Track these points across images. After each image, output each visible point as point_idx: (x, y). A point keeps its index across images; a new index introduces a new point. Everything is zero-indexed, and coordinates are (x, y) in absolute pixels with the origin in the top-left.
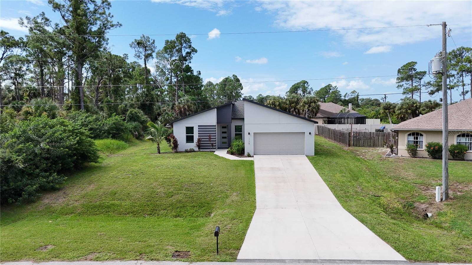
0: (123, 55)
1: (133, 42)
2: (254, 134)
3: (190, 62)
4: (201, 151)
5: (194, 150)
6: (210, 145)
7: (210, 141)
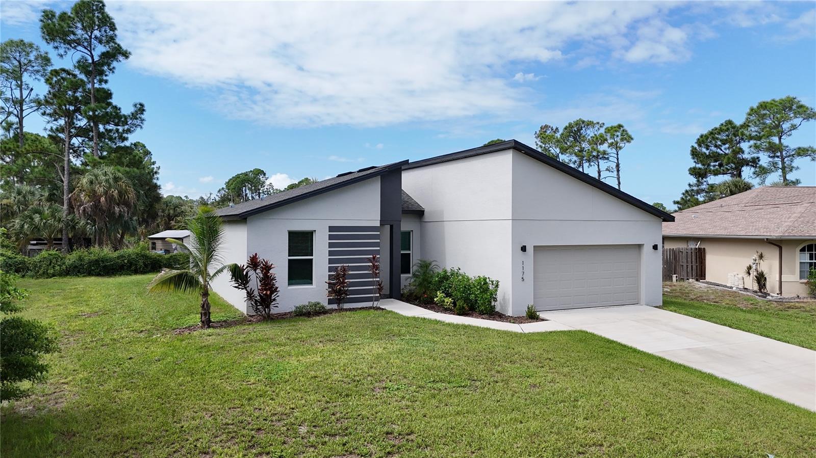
2: (534, 248)
4: (346, 310)
5: (323, 307)
6: (374, 287)
7: (376, 275)
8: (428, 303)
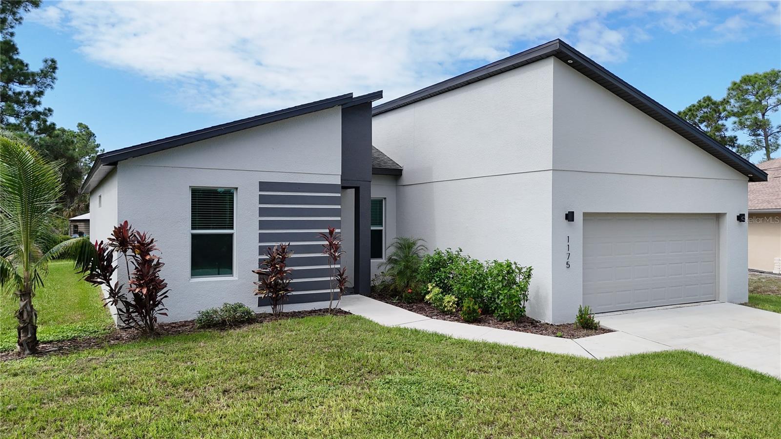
4: (288, 315)
5: (248, 313)
6: (332, 278)
7: (335, 260)
8: (413, 302)
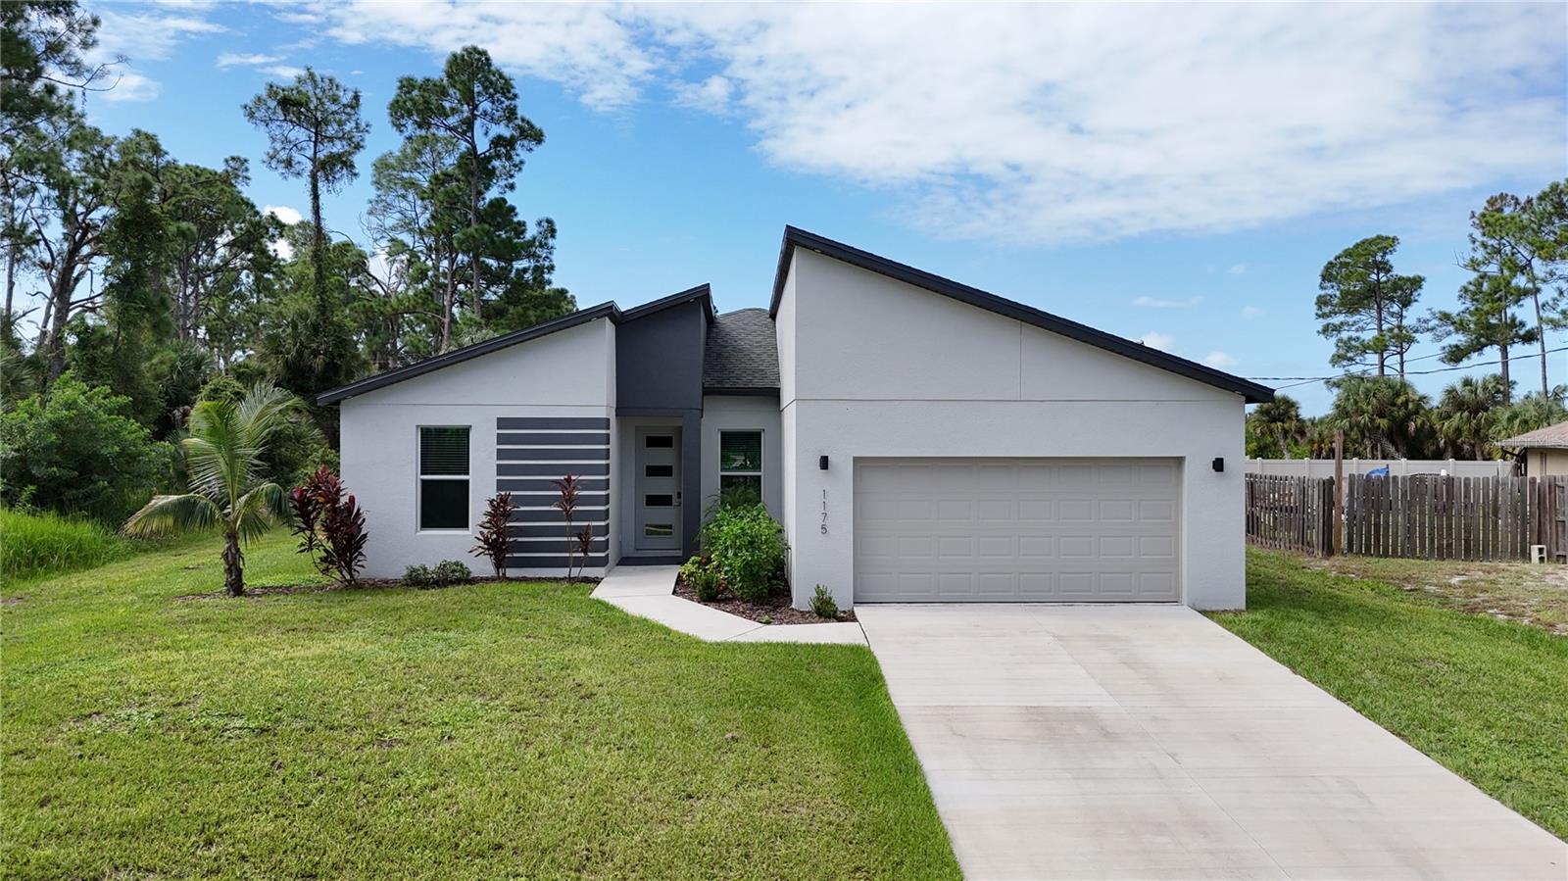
0: (227, 161)
1: (259, 99)
3: (512, 187)
5: (465, 573)
